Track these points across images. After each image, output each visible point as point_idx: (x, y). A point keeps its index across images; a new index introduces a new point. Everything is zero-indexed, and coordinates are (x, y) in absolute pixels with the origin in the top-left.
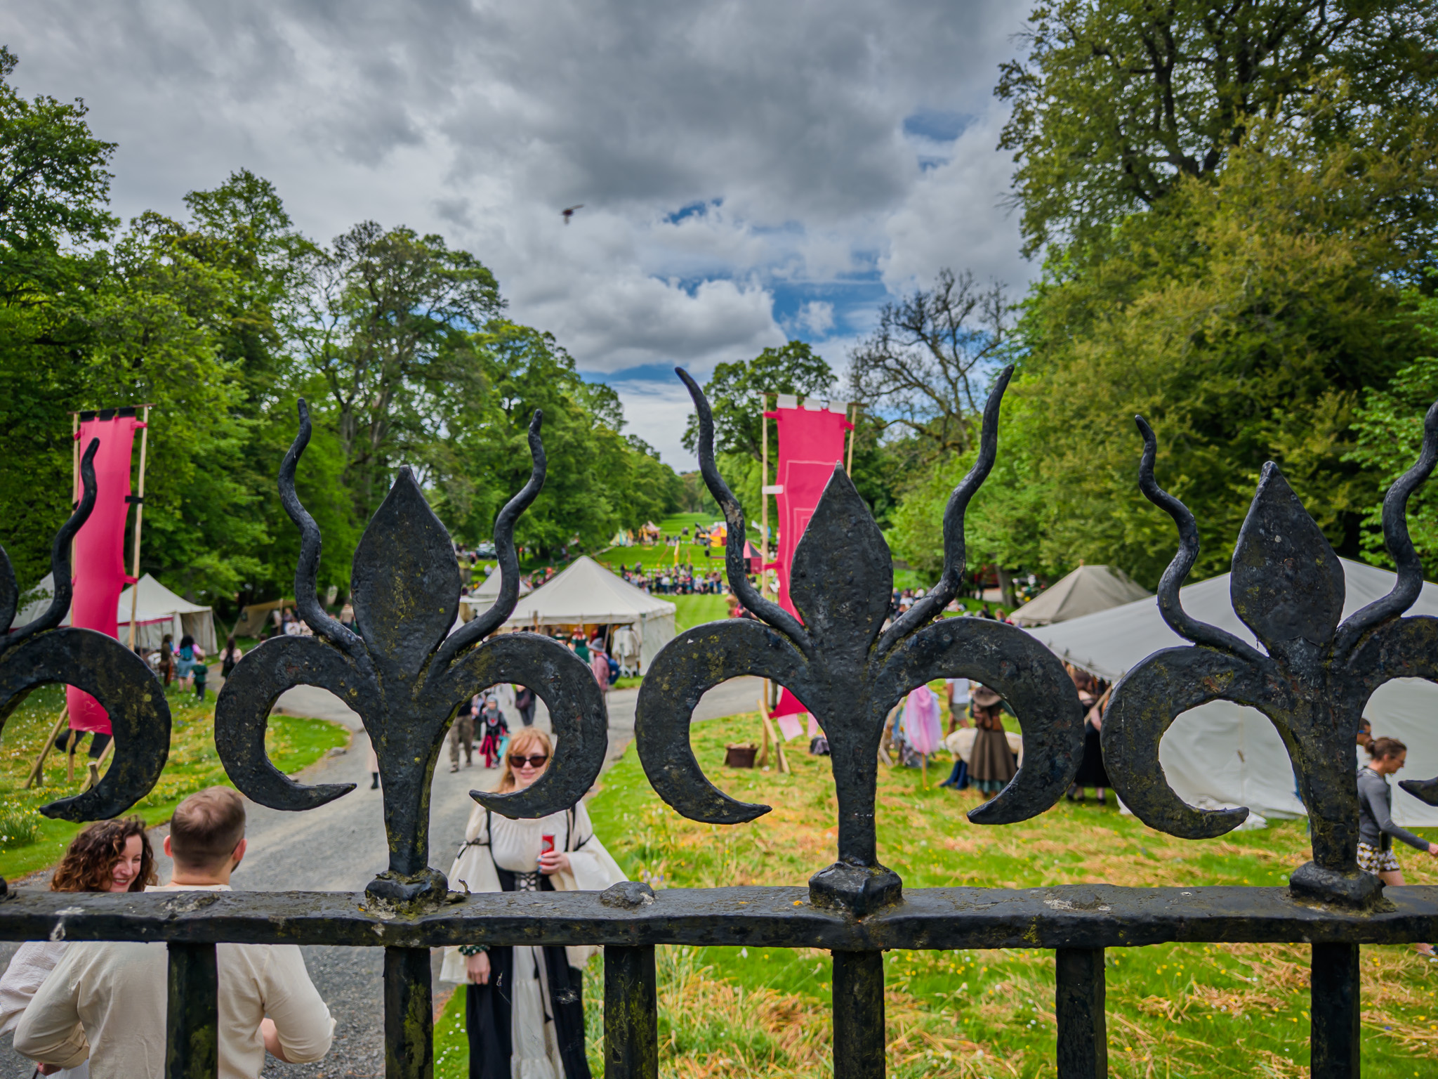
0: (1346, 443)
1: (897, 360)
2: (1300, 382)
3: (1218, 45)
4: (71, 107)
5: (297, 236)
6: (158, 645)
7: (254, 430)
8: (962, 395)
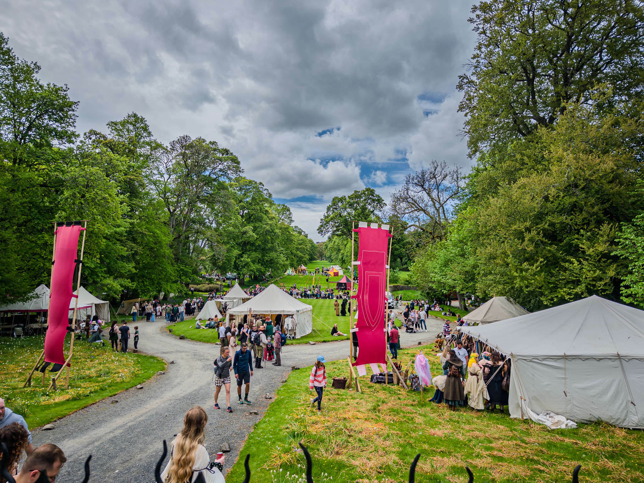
0: (614, 246)
1: (412, 199)
2: (592, 219)
3: (555, 70)
4: (62, 87)
5: (155, 141)
6: (85, 318)
7: (131, 224)
8: (442, 215)
